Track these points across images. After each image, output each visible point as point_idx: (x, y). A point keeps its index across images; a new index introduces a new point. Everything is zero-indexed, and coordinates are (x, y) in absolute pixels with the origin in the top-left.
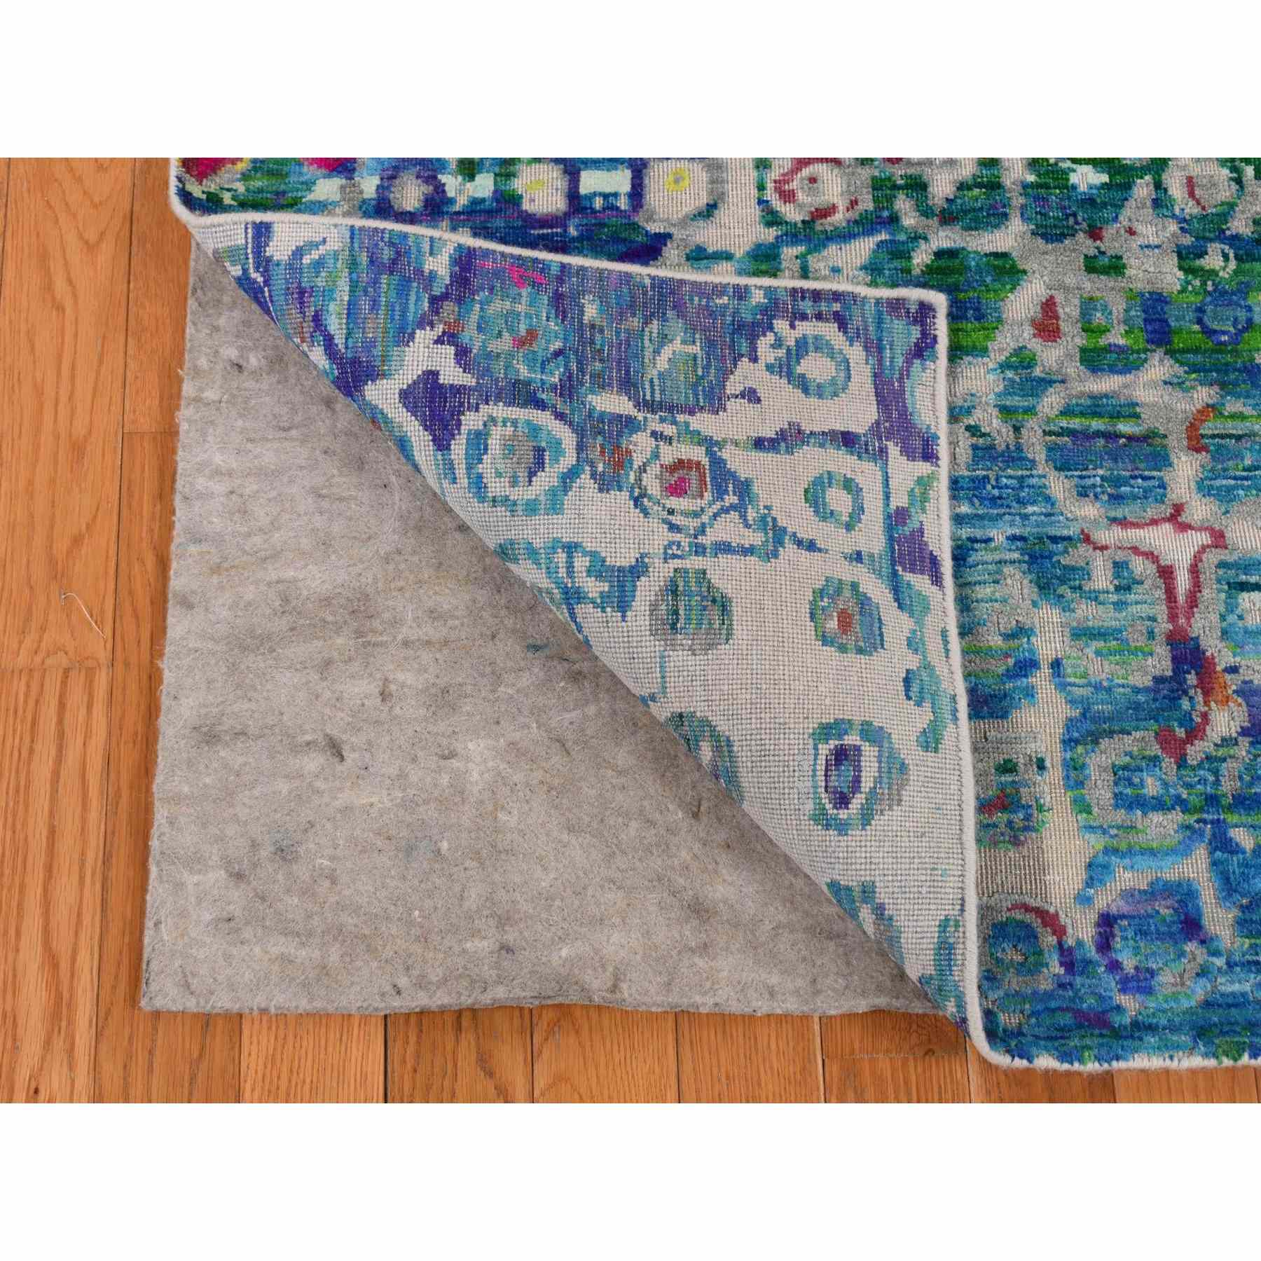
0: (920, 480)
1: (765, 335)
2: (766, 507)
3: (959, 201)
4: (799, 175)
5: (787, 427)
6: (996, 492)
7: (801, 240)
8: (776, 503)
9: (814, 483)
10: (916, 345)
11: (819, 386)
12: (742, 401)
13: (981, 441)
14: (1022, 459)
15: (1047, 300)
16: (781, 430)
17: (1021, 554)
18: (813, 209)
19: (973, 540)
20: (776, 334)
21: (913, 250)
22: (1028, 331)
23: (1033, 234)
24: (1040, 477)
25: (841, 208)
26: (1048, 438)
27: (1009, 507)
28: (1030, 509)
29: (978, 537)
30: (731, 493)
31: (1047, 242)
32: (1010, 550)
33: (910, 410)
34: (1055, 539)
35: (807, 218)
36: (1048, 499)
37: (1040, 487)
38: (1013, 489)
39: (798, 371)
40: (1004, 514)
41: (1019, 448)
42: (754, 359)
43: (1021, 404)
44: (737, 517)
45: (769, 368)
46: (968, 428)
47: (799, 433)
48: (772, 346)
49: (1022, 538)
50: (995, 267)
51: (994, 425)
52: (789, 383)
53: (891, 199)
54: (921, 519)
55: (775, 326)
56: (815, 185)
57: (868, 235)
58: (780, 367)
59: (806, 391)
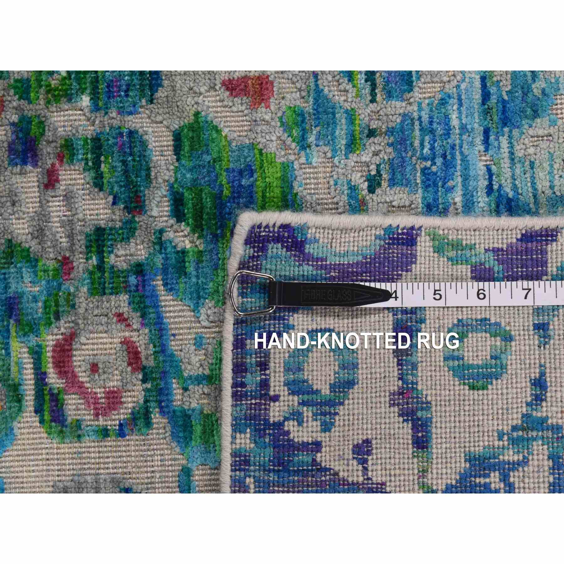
0: (438, 250)
1: (288, 433)
2: (500, 438)
3: (116, 189)
4: (88, 385)
5: (396, 409)
6: (439, 161)
7: (166, 383)
8: (493, 425)
9: (462, 378)
10: (288, 249)
11: (343, 367)
12: (370, 463)
13: (385, 176)
14: (402, 130)
15: (227, 89)
16: (399, 415)
17: (503, 136)
18: (129, 369)
19: (490, 189)
20: (286, 419)
21: (175, 247)
22: (263, 113)
23: (151, 102)
24: (420, 109)
25: (127, 334)
26: (379, 98)
27: (453, 147)
28: (455, 122)
29: (486, 183)
30: (487, 480)
31: (161, 85)
32: (499, 148)
33: (360, 258)
34: (486, 96)
35: (140, 377)
36: (443, 102)
37: (431, 110)
38: (435, 141)
39: (328, 392)
40: (462, 153)
41: (390, 131)
42: (317, 446)
43: (344, 127)
44: (516, 474)
45: (326, 428)
46: (371, 190)
47: (402, 393)
48: (300, 424)
49: (486, 132)
50: (192, 148)
51: (368, 159)
52: (342, 404)
53: (115, 272)
54: (483, 251)
55: (276, 420)
56: (100, 366)
57: (159, 301)
58: (324, 414)
59: (351, 384)
